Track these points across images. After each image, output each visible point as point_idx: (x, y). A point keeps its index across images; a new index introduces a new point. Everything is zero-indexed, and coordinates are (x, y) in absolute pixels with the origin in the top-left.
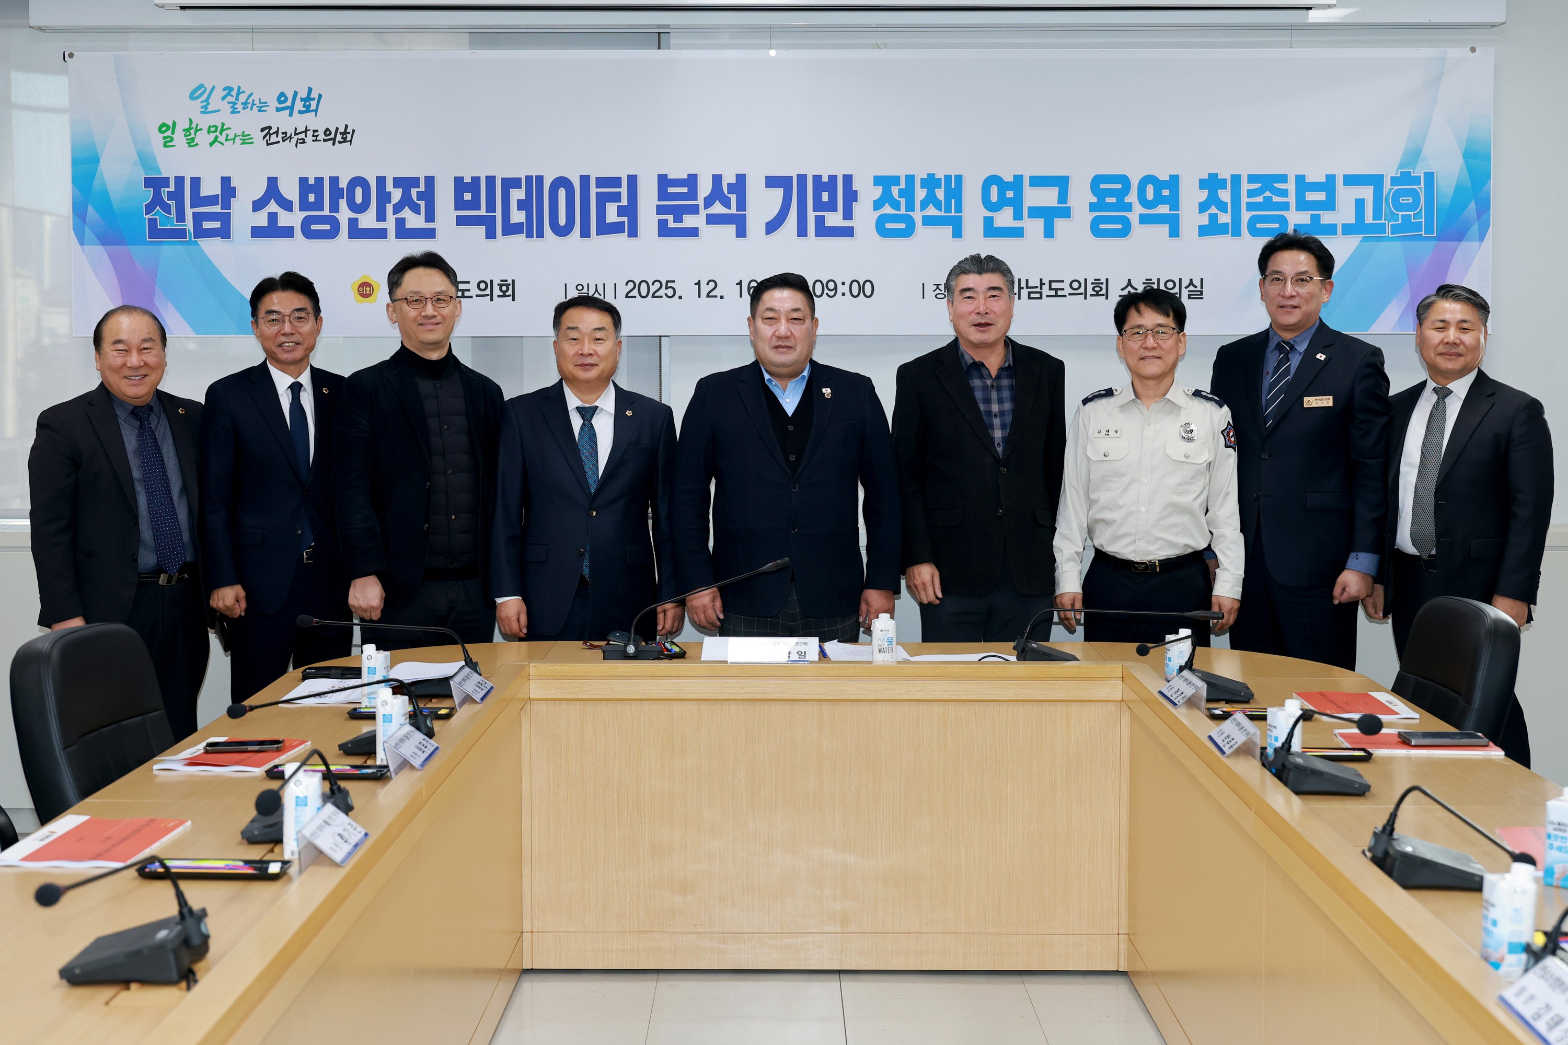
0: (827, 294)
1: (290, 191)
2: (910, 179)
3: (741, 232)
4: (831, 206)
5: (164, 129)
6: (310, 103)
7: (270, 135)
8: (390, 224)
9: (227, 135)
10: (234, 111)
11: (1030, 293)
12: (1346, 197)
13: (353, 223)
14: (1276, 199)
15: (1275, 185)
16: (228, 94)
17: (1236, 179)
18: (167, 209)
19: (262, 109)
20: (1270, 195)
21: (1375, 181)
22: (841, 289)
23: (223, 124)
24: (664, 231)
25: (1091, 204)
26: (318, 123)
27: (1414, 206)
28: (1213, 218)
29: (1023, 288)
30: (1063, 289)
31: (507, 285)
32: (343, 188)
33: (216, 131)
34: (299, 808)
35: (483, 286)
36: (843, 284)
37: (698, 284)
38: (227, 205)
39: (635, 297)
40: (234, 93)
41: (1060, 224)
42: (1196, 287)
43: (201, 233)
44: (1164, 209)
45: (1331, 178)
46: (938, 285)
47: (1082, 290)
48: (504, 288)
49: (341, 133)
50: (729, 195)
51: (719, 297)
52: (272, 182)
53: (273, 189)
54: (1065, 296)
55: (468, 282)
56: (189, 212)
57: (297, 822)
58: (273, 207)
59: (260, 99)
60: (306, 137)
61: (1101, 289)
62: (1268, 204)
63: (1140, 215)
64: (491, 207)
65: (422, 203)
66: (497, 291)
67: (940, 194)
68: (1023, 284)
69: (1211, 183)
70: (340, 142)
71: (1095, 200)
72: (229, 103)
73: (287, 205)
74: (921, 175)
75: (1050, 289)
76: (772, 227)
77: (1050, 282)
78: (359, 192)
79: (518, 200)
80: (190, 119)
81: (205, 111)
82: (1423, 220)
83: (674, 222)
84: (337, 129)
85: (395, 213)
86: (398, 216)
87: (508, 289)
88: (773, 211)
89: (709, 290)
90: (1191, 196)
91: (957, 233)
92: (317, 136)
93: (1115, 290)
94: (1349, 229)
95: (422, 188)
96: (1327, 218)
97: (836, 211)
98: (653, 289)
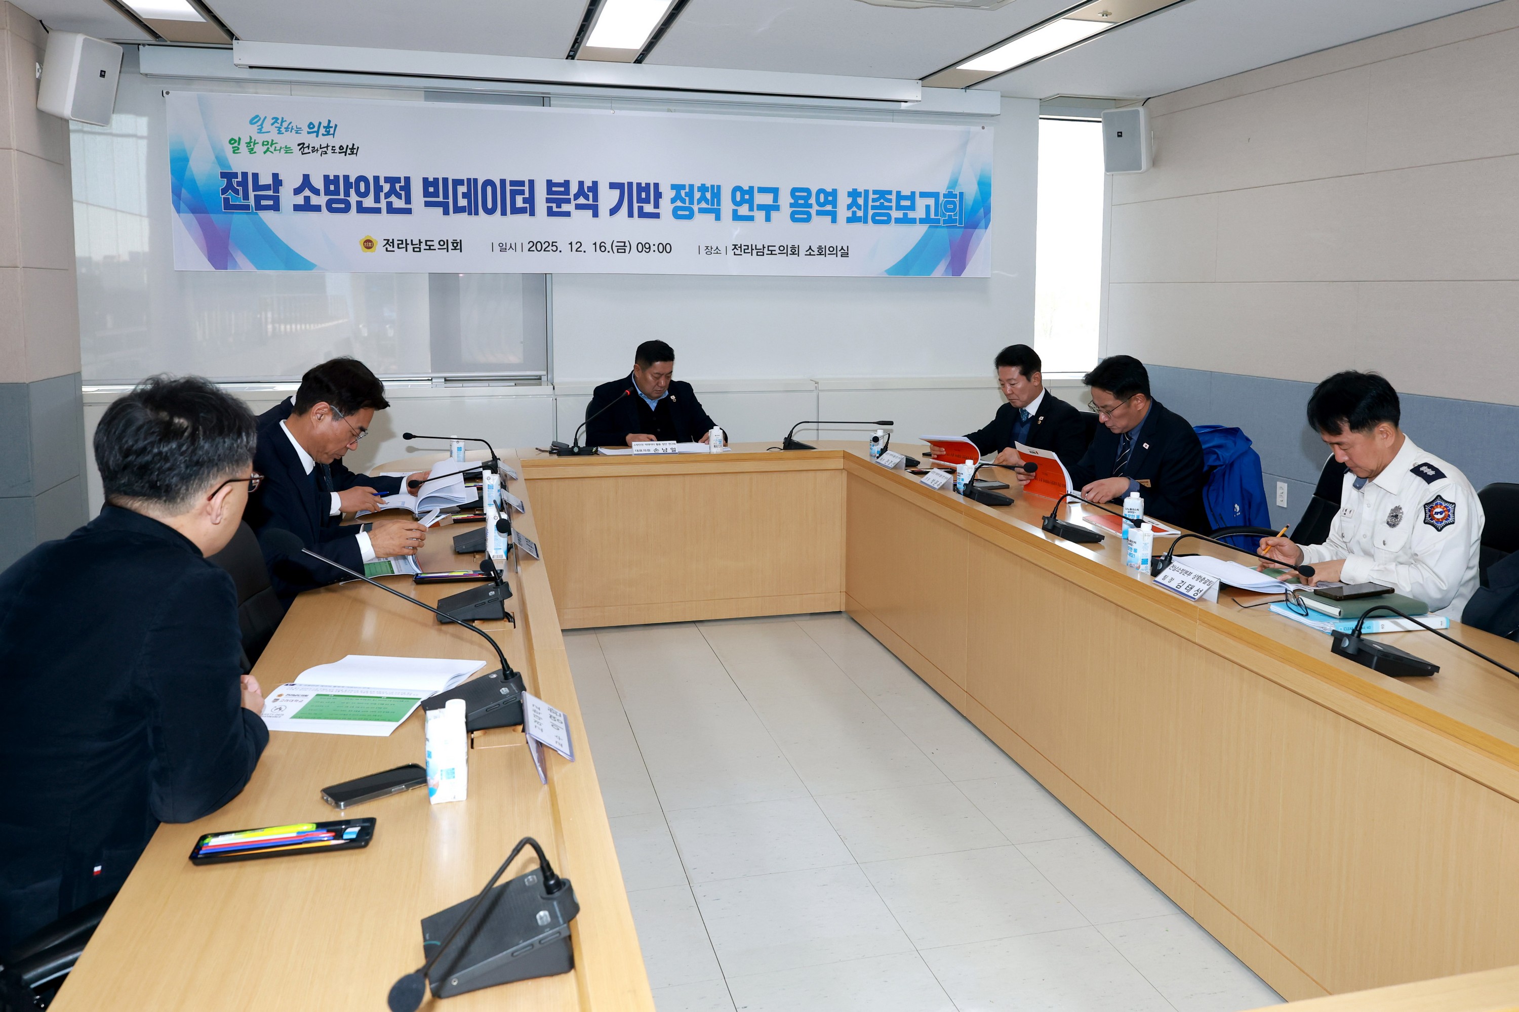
1: (319, 183)
2: (691, 186)
3: (595, 215)
4: (647, 201)
5: (233, 142)
7: (304, 148)
8: (383, 205)
9: (275, 147)
10: (280, 132)
11: (757, 252)
12: (921, 203)
13: (359, 204)
14: (886, 204)
15: (886, 196)
16: (276, 122)
17: (866, 192)
18: (237, 192)
19: (299, 132)
20: (883, 201)
21: (935, 195)
22: (653, 248)
23: (273, 140)
24: (550, 213)
25: (790, 204)
26: (335, 142)
27: (954, 210)
28: (854, 213)
30: (775, 251)
31: (457, 243)
32: (352, 182)
33: (268, 144)
35: (442, 243)
36: (654, 245)
37: (571, 244)
38: (276, 190)
39: (534, 251)
40: (279, 121)
41: (774, 214)
42: (845, 250)
43: (259, 207)
44: (829, 208)
45: (913, 193)
46: (707, 247)
47: (785, 251)
48: (455, 245)
49: (350, 149)
50: (588, 193)
51: (583, 251)
52: (306, 178)
53: (306, 181)
54: (776, 254)
55: (433, 241)
56: (252, 194)
58: (307, 192)
59: (297, 126)
60: (327, 150)
61: (795, 251)
62: (882, 207)
63: (817, 210)
64: (446, 196)
65: (403, 193)
66: (451, 246)
67: (708, 195)
68: (754, 248)
69: (854, 194)
70: (349, 154)
71: (793, 201)
72: (276, 127)
73: (316, 192)
74: (697, 184)
75: (768, 250)
76: (613, 211)
77: (768, 246)
78: (362, 185)
79: (463, 193)
80: (250, 136)
81: (260, 131)
82: (958, 217)
83: (556, 208)
84: (347, 146)
85: (385, 199)
86: (389, 200)
87: (457, 245)
88: (614, 203)
89: (577, 247)
90: (843, 201)
91: (718, 218)
92: (335, 150)
93: (803, 251)
94: (922, 221)
95: (403, 184)
96: (911, 215)
97: (650, 203)
98: (544, 246)
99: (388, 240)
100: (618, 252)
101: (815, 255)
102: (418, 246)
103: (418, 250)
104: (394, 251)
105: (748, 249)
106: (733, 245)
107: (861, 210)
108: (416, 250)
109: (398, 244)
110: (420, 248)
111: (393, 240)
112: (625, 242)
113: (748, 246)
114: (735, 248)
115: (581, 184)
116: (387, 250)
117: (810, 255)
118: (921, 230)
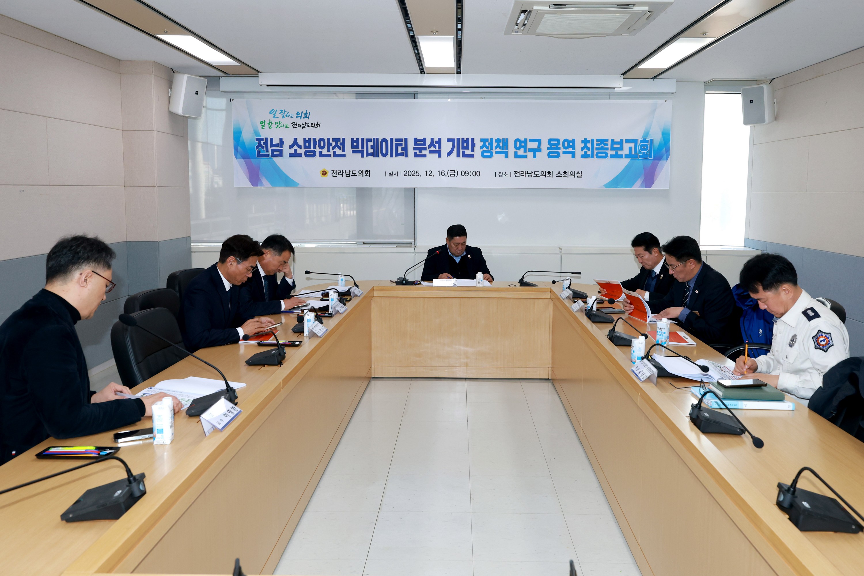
0: (466, 175)
1: (301, 142)
2: (492, 139)
3: (439, 156)
4: (467, 148)
5: (262, 123)
6: (307, 115)
7: (294, 125)
8: (332, 153)
9: (281, 125)
10: (283, 118)
11: (528, 175)
12: (626, 146)
13: (320, 152)
14: (605, 147)
15: (605, 142)
16: (281, 112)
17: (593, 140)
18: (263, 148)
19: (292, 117)
20: (603, 145)
21: (635, 141)
22: (470, 174)
23: (280, 122)
24: (416, 155)
25: (548, 148)
26: (309, 121)
27: (646, 149)
28: (585, 152)
30: (539, 174)
31: (368, 172)
32: (317, 142)
33: (278, 124)
34: (308, 322)
35: (360, 172)
37: (426, 172)
38: (281, 147)
39: (407, 176)
40: (283, 112)
41: (538, 154)
42: (579, 174)
43: (273, 155)
44: (570, 150)
45: (621, 140)
46: (500, 173)
47: (544, 174)
48: (367, 173)
49: (316, 124)
50: (436, 145)
51: (432, 176)
52: (295, 140)
53: (295, 142)
54: (539, 176)
55: (356, 171)
56: (270, 149)
57: (308, 326)
58: (296, 147)
60: (305, 125)
61: (550, 174)
62: (602, 148)
63: (563, 151)
64: (363, 148)
65: (341, 146)
66: (364, 174)
67: (501, 144)
68: (526, 173)
69: (585, 142)
70: (316, 127)
71: (549, 146)
72: (282, 115)
73: (300, 147)
74: (495, 138)
75: (535, 174)
76: (449, 154)
78: (322, 143)
79: (371, 146)
80: (270, 120)
81: (274, 117)
82: (649, 154)
83: (419, 153)
84: (315, 123)
85: (333, 150)
86: (334, 150)
87: (368, 173)
88: (449, 150)
89: (430, 174)
90: (579, 145)
91: (506, 157)
92: (309, 125)
93: (555, 175)
94: (626, 156)
95: (341, 142)
96: (620, 153)
97: (469, 149)
98: (412, 173)
99: (334, 171)
100: (451, 176)
101: (562, 176)
102: (348, 174)
103: (348, 176)
104: (336, 176)
105: (523, 173)
106: (515, 171)
107: (589, 151)
108: (347, 176)
109: (339, 173)
110: (349, 175)
111: (336, 171)
112: (455, 171)
113: (523, 172)
114: (516, 173)
115: (432, 139)
116: (333, 176)
117: (559, 176)
118: (625, 162)
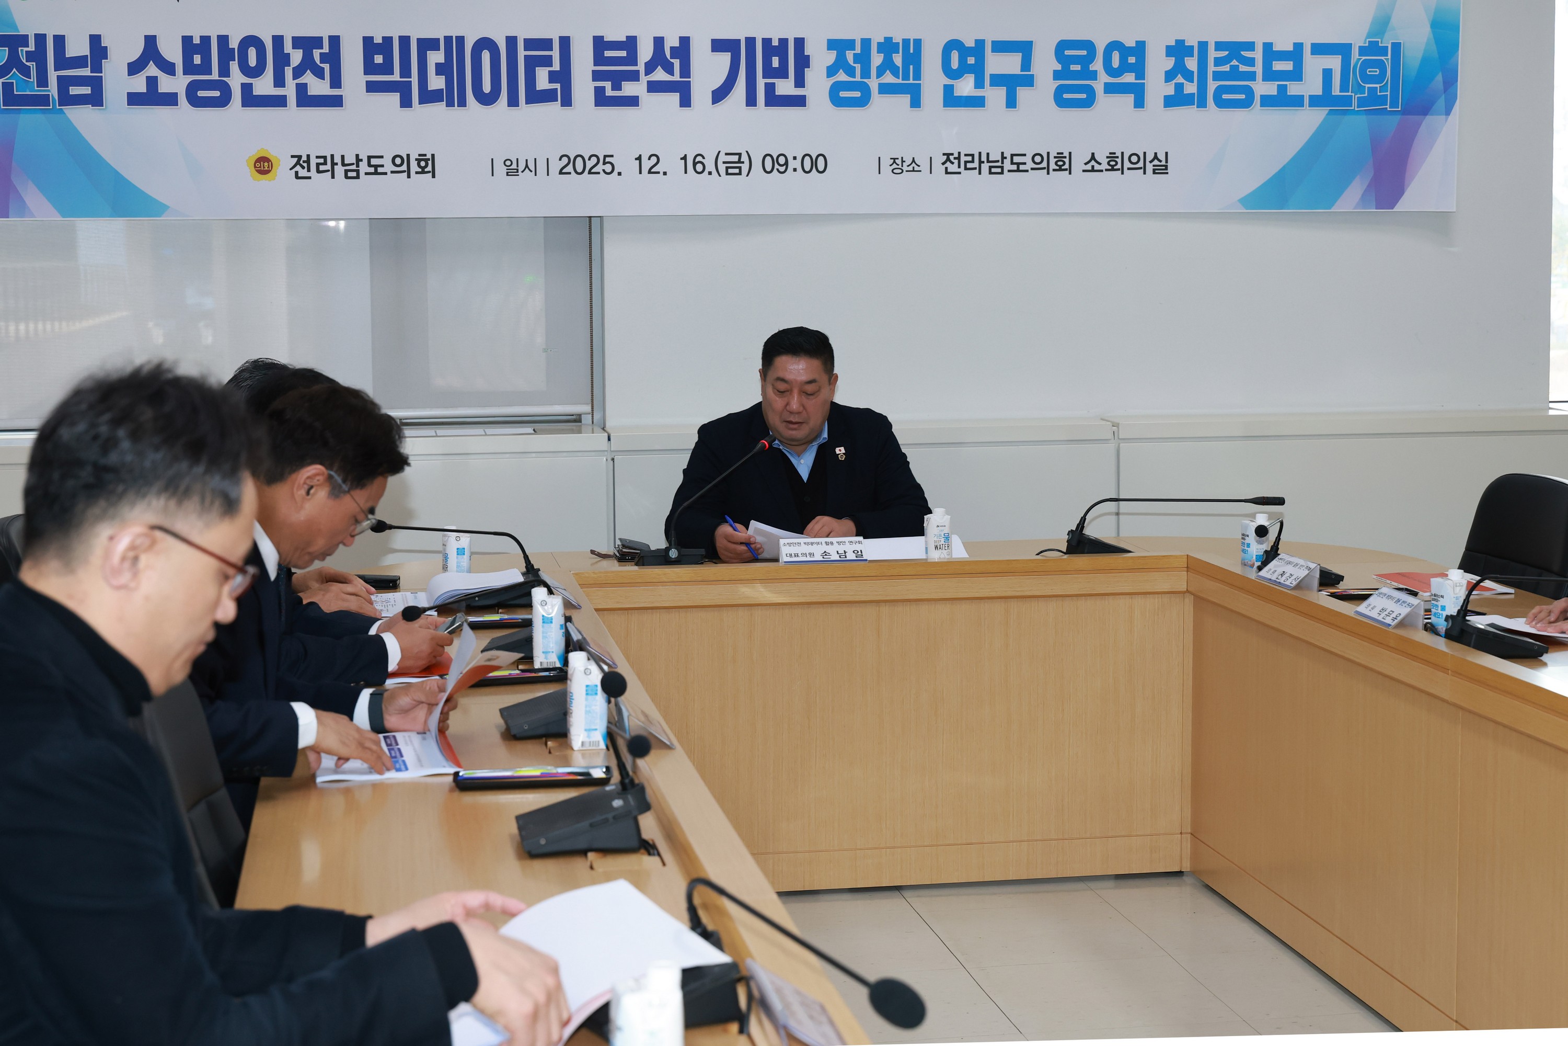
0: (778, 170)
1: (172, 51)
2: (866, 43)
3: (686, 102)
4: (782, 73)
8: (290, 91)
11: (990, 167)
12: (1314, 66)
13: (247, 89)
14: (1243, 68)
15: (1242, 53)
17: (1203, 46)
18: (26, 72)
20: (1237, 64)
21: (1343, 50)
22: (792, 164)
24: (601, 100)
25: (1055, 72)
27: (1380, 78)
28: (1179, 87)
29: (983, 162)
30: (1025, 164)
31: (426, 161)
32: (234, 49)
35: (398, 161)
36: (795, 158)
37: (639, 158)
38: (97, 68)
39: (570, 173)
41: (1023, 93)
42: (1160, 161)
43: (66, 99)
44: (1129, 78)
45: (1298, 47)
46: (894, 159)
47: (1044, 164)
48: (423, 164)
50: (672, 60)
51: (662, 173)
52: (151, 41)
53: (151, 50)
54: (1027, 171)
55: (382, 157)
56: (53, 76)
58: (152, 70)
61: (1064, 163)
62: (1234, 74)
63: (1105, 84)
64: (405, 71)
65: (326, 67)
66: (414, 167)
67: (898, 59)
68: (984, 158)
69: (1178, 50)
71: (1059, 67)
73: (169, 68)
74: (877, 38)
75: (1012, 163)
76: (719, 95)
77: (1012, 156)
78: (252, 53)
79: (437, 64)
82: (1388, 93)
83: (612, 90)
85: (295, 78)
86: (299, 81)
87: (427, 165)
88: (719, 80)
89: (651, 165)
90: (1158, 63)
91: (916, 103)
93: (1078, 164)
94: (1315, 101)
95: (326, 49)
96: (1294, 89)
97: (787, 78)
98: (589, 164)
99: (300, 157)
100: (727, 174)
101: (1102, 171)
102: (354, 167)
103: (354, 174)
104: (310, 178)
105: (973, 161)
106: (944, 155)
107: (1192, 82)
108: (350, 174)
109: (318, 165)
110: (358, 172)
111: (308, 156)
112: (740, 155)
114: (948, 160)
115: (659, 42)
116: (297, 177)
117: (1093, 170)
118: (1313, 118)
